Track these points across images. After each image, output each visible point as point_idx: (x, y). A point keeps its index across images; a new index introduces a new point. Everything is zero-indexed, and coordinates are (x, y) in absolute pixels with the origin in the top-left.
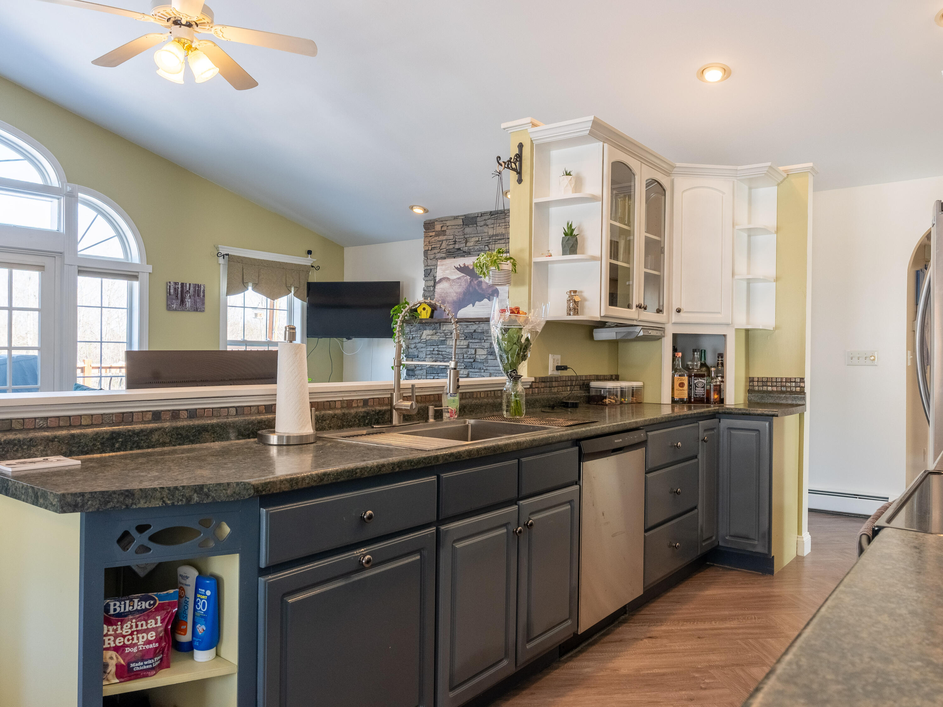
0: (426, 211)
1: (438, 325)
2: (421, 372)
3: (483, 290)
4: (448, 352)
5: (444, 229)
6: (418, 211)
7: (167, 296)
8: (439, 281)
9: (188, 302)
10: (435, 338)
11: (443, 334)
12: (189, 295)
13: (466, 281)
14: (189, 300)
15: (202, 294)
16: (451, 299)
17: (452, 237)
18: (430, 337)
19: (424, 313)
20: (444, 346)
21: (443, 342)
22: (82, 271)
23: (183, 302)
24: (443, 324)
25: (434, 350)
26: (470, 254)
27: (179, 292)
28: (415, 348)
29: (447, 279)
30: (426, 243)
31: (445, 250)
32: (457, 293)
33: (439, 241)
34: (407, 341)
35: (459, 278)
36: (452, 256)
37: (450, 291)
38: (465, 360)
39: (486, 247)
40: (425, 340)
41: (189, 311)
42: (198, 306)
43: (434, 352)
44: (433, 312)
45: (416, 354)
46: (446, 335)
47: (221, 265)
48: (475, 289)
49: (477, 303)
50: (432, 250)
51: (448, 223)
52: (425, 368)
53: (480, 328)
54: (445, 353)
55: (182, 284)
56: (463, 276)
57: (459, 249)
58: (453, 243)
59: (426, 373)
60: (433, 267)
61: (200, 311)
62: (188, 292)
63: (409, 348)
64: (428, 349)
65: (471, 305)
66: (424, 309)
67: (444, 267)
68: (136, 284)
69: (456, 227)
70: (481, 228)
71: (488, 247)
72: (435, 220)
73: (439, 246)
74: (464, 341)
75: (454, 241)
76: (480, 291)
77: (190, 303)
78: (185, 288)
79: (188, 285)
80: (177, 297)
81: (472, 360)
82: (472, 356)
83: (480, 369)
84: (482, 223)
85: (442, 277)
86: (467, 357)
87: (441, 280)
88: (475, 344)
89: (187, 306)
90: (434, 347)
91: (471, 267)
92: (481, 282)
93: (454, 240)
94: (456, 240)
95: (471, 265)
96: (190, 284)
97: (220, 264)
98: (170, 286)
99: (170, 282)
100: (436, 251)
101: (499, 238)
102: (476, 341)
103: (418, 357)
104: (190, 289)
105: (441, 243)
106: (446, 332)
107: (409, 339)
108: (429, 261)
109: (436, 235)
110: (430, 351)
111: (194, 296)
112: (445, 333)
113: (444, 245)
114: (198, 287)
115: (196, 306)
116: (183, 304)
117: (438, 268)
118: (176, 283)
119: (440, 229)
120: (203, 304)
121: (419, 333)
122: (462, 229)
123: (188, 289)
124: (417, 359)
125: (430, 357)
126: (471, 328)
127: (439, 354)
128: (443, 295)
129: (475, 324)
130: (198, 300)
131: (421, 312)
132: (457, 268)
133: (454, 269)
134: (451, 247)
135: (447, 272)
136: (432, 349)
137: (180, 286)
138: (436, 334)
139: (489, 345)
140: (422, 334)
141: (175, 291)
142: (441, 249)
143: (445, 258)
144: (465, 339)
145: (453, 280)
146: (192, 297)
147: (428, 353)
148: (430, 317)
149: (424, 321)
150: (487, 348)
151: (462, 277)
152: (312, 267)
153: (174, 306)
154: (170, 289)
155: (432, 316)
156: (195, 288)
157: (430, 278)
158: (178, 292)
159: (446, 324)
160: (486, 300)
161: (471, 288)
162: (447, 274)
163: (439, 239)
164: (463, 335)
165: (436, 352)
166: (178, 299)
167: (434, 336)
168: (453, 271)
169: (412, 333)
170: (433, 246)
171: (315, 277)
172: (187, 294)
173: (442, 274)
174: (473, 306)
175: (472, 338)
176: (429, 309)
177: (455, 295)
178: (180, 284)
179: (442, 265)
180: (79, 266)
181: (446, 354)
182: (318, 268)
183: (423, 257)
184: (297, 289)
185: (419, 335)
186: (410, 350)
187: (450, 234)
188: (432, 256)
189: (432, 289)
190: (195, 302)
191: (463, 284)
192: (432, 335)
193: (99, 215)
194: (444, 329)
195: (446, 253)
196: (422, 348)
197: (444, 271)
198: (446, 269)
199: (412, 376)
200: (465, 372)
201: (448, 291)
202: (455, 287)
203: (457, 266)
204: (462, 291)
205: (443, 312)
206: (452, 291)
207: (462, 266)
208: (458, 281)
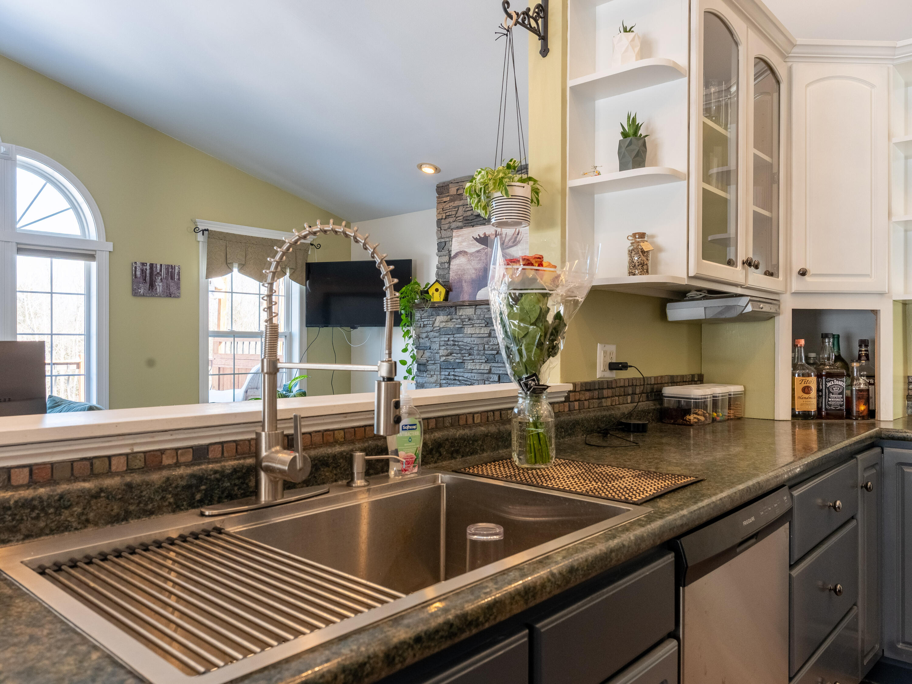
0: (437, 170)
1: (453, 309)
2: (434, 367)
4: (466, 342)
6: (428, 170)
7: (133, 279)
8: (454, 255)
9: (159, 286)
10: (450, 325)
11: (459, 320)
12: (159, 278)
13: (487, 254)
14: (161, 284)
15: (176, 277)
16: (469, 277)
18: (444, 324)
19: (436, 294)
20: (461, 335)
21: (460, 330)
22: (22, 250)
23: (152, 285)
24: (459, 307)
25: (448, 340)
27: (148, 275)
28: (427, 337)
29: (465, 253)
30: (439, 211)
31: (461, 218)
32: (476, 270)
33: (455, 207)
34: (418, 330)
35: (478, 251)
36: (470, 224)
38: (487, 352)
40: (438, 328)
41: (160, 296)
42: (171, 291)
43: (449, 343)
44: (447, 293)
45: (428, 345)
46: (463, 322)
47: (201, 243)
50: (446, 218)
51: (464, 185)
52: (439, 362)
55: (152, 265)
56: (483, 249)
57: (477, 216)
59: (440, 368)
60: (448, 240)
61: (174, 297)
62: (159, 274)
63: (419, 338)
64: (442, 339)
66: (437, 290)
67: (460, 239)
68: (94, 265)
72: (449, 182)
73: (454, 213)
74: (485, 328)
77: (161, 288)
78: (154, 269)
79: (159, 267)
80: (145, 280)
81: (496, 352)
82: (494, 347)
85: (458, 251)
86: (489, 348)
87: (457, 255)
89: (158, 290)
90: (449, 336)
91: (493, 237)
95: (493, 235)
96: (161, 265)
97: (199, 241)
98: (136, 268)
99: (136, 263)
100: (451, 220)
103: (430, 349)
104: (161, 270)
105: (456, 209)
106: (463, 317)
107: (420, 327)
108: (443, 232)
109: (451, 201)
110: (445, 341)
111: (166, 278)
112: (462, 319)
113: (460, 212)
114: (172, 268)
115: (169, 290)
116: (152, 289)
117: (454, 240)
118: (143, 264)
119: (455, 193)
120: (179, 288)
121: (432, 319)
123: (158, 271)
124: (429, 351)
125: (444, 349)
127: (455, 344)
128: (459, 272)
130: (172, 284)
131: (433, 294)
132: (476, 239)
133: (472, 241)
134: (469, 213)
135: (465, 244)
136: (446, 339)
137: (148, 267)
138: (451, 320)
140: (435, 320)
141: (143, 273)
142: (457, 217)
143: (461, 228)
144: (486, 326)
145: (472, 254)
146: (164, 281)
147: (442, 343)
148: (444, 300)
149: (436, 305)
152: (312, 245)
153: (142, 291)
154: (135, 271)
155: (446, 299)
156: (167, 269)
157: (445, 253)
158: (146, 275)
159: (463, 307)
162: (464, 246)
163: (455, 205)
164: (484, 322)
165: (452, 342)
166: (146, 282)
167: (449, 323)
168: (471, 242)
169: (423, 320)
170: (447, 214)
171: (315, 257)
172: (158, 276)
176: (443, 290)
177: (474, 271)
178: (148, 264)
179: (458, 236)
180: (18, 244)
181: (463, 345)
182: (319, 247)
183: (435, 228)
184: (293, 270)
185: (431, 322)
186: (421, 341)
188: (446, 226)
189: (447, 265)
190: (168, 287)
191: (483, 258)
192: (447, 322)
193: (48, 184)
194: (460, 314)
195: (462, 221)
196: (435, 337)
197: (460, 243)
198: (463, 241)
199: (423, 371)
200: (487, 367)
201: (466, 268)
202: (473, 263)
203: (476, 236)
204: (483, 266)
205: (461, 292)
206: (471, 267)
207: (483, 236)
208: (477, 254)
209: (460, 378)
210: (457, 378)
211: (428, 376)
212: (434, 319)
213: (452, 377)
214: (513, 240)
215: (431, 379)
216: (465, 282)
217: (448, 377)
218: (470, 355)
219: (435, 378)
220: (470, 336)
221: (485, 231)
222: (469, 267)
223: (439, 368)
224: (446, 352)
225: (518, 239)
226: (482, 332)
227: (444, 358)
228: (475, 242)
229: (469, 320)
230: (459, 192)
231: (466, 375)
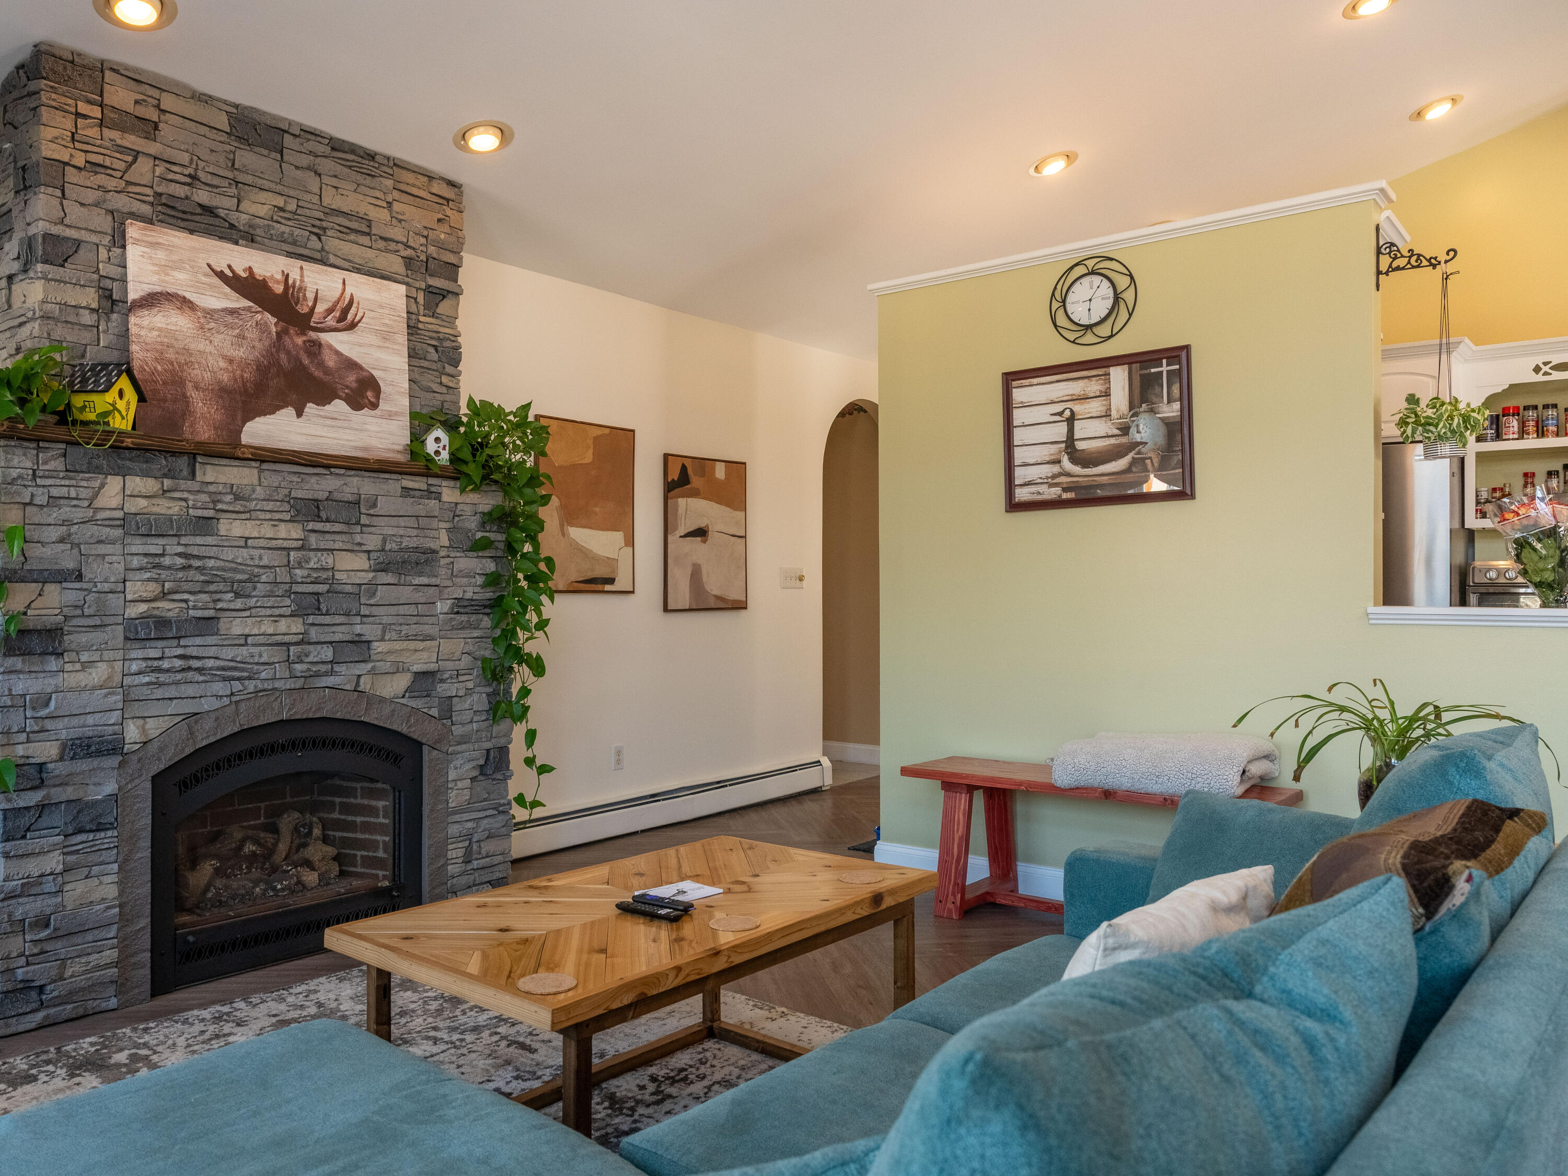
1: (183, 462)
3: (327, 371)
5: (153, 115)
8: (139, 299)
10: (169, 508)
11: (204, 498)
13: (262, 327)
17: (185, 158)
18: (143, 503)
19: (121, 408)
20: (210, 540)
21: (204, 525)
24: (205, 459)
25: (163, 554)
26: (252, 241)
28: (61, 540)
29: (185, 304)
31: (148, 191)
32: (231, 361)
33: (124, 150)
35: (232, 312)
36: (183, 224)
37: (201, 347)
38: (301, 588)
39: (314, 238)
40: (120, 514)
43: (167, 561)
45: (70, 564)
46: (215, 502)
48: (298, 360)
49: (310, 408)
50: (89, 169)
51: (168, 102)
52: (124, 620)
53: (347, 489)
54: (219, 564)
56: (249, 309)
57: (208, 210)
58: (188, 180)
59: (127, 639)
63: (27, 539)
64: (134, 549)
65: (290, 411)
66: (121, 394)
67: (161, 255)
69: (203, 130)
70: (299, 172)
71: (320, 239)
73: (121, 166)
74: (290, 525)
75: (190, 176)
76: (318, 373)
82: (324, 575)
83: (347, 614)
84: (305, 160)
85: (158, 289)
86: (309, 576)
87: (151, 300)
88: (328, 536)
90: (162, 541)
91: (279, 289)
92: (318, 344)
93: (190, 171)
94: (201, 174)
95: (278, 282)
100: (111, 182)
101: (354, 225)
102: (338, 527)
103: (80, 577)
106: (212, 488)
108: (75, 213)
109: (109, 123)
110: (146, 555)
112: (210, 494)
113: (143, 170)
117: (133, 252)
119: (130, 107)
121: (87, 483)
122: (228, 148)
124: (77, 585)
125: (149, 580)
126: (316, 487)
127: (190, 566)
128: (170, 355)
129: (331, 473)
131: (114, 404)
132: (220, 275)
133: (206, 275)
134: (181, 191)
135: (181, 276)
136: (153, 550)
138: (168, 492)
139: (380, 543)
140: (102, 486)
142: (130, 184)
143: (152, 221)
144: (293, 520)
145: (210, 314)
147: (136, 562)
148: (134, 429)
150: (369, 552)
151: (244, 309)
157: (84, 278)
159: (214, 461)
160: (339, 406)
161: (283, 356)
162: (179, 283)
163: (125, 144)
164: (287, 507)
165: (180, 561)
167: (160, 501)
168: (204, 279)
169: (44, 482)
170: (94, 158)
173: (155, 278)
174: (299, 414)
175: (318, 518)
176: (133, 398)
177: (222, 364)
179: (148, 243)
181: (218, 569)
185: (84, 493)
186: (35, 551)
187: (174, 144)
188: (91, 196)
191: (252, 334)
192: (149, 497)
194: (209, 479)
195: (152, 204)
196: (100, 542)
197: (165, 268)
198: (177, 266)
199: (44, 653)
200: (297, 626)
201: (193, 346)
202: (217, 339)
203: (221, 266)
204: (251, 357)
205: (184, 414)
206: (209, 348)
207: (244, 275)
208: (229, 319)
209: (210, 663)
210: (196, 664)
211: (68, 667)
212: (97, 484)
213: (178, 663)
214: (337, 314)
215: (81, 676)
216: (197, 388)
217: (156, 663)
218: (238, 595)
219: (99, 673)
220: (242, 543)
221: (250, 264)
222: (202, 346)
223: (121, 638)
224: (152, 589)
225: (350, 317)
226: (283, 536)
227: (143, 608)
228: (217, 281)
229: (237, 498)
230: (141, 111)
231: (228, 653)
